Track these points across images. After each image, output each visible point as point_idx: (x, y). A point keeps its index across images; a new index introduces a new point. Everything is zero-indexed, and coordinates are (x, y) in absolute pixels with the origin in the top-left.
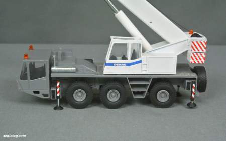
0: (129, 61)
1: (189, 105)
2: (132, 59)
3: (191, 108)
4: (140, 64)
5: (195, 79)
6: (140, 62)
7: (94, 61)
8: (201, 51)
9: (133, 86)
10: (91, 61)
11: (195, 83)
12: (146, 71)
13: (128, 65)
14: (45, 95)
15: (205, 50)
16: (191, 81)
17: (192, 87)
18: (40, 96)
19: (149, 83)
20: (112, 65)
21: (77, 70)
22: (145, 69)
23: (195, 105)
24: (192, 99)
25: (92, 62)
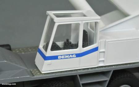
0: (80, 49)
2: (84, 46)
4: (96, 52)
6: (96, 49)
7: (12, 47)
10: (8, 47)
12: (103, 61)
13: (78, 55)
20: (56, 58)
22: (102, 59)
25: (10, 49)
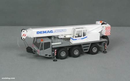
1: (104, 52)
2: (83, 36)
3: (105, 53)
4: (86, 38)
5: (106, 41)
8: (109, 30)
9: (84, 47)
11: (106, 43)
13: (82, 39)
14: (50, 56)
15: (110, 30)
16: (105, 42)
17: (106, 45)
18: (48, 56)
19: (90, 45)
20: (76, 39)
21: (62, 43)
22: (88, 40)
23: (106, 52)
24: (105, 49)
